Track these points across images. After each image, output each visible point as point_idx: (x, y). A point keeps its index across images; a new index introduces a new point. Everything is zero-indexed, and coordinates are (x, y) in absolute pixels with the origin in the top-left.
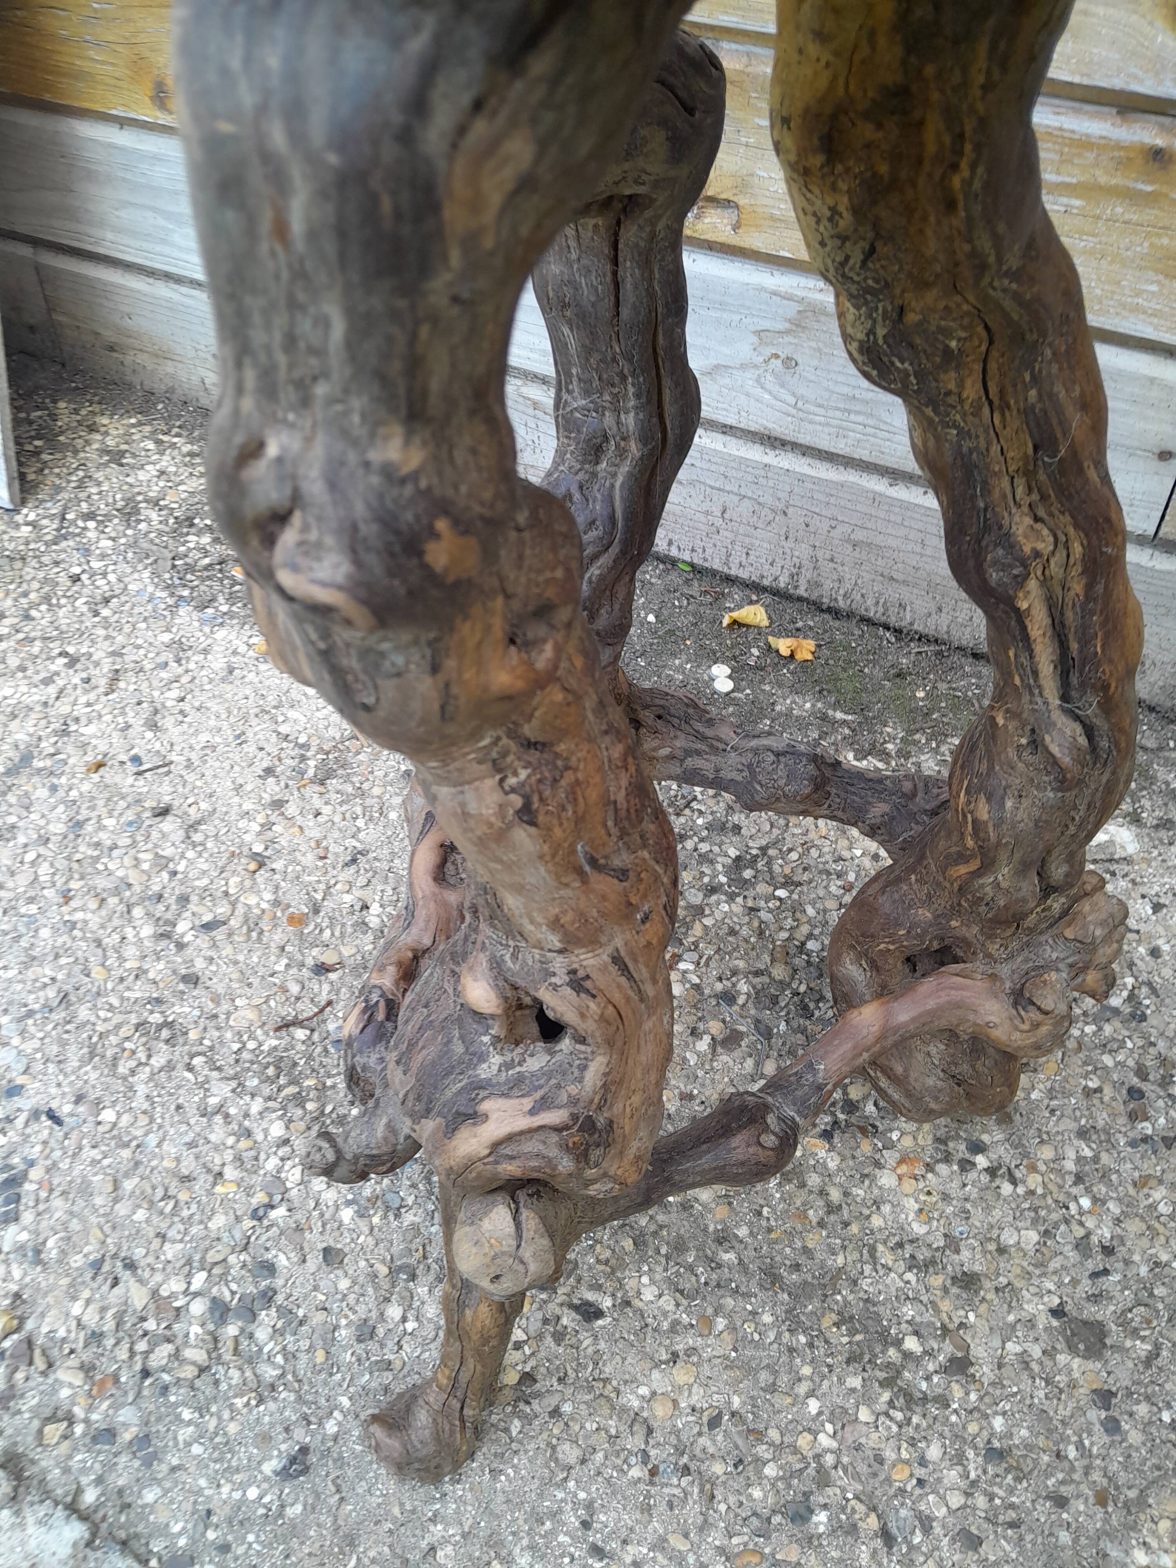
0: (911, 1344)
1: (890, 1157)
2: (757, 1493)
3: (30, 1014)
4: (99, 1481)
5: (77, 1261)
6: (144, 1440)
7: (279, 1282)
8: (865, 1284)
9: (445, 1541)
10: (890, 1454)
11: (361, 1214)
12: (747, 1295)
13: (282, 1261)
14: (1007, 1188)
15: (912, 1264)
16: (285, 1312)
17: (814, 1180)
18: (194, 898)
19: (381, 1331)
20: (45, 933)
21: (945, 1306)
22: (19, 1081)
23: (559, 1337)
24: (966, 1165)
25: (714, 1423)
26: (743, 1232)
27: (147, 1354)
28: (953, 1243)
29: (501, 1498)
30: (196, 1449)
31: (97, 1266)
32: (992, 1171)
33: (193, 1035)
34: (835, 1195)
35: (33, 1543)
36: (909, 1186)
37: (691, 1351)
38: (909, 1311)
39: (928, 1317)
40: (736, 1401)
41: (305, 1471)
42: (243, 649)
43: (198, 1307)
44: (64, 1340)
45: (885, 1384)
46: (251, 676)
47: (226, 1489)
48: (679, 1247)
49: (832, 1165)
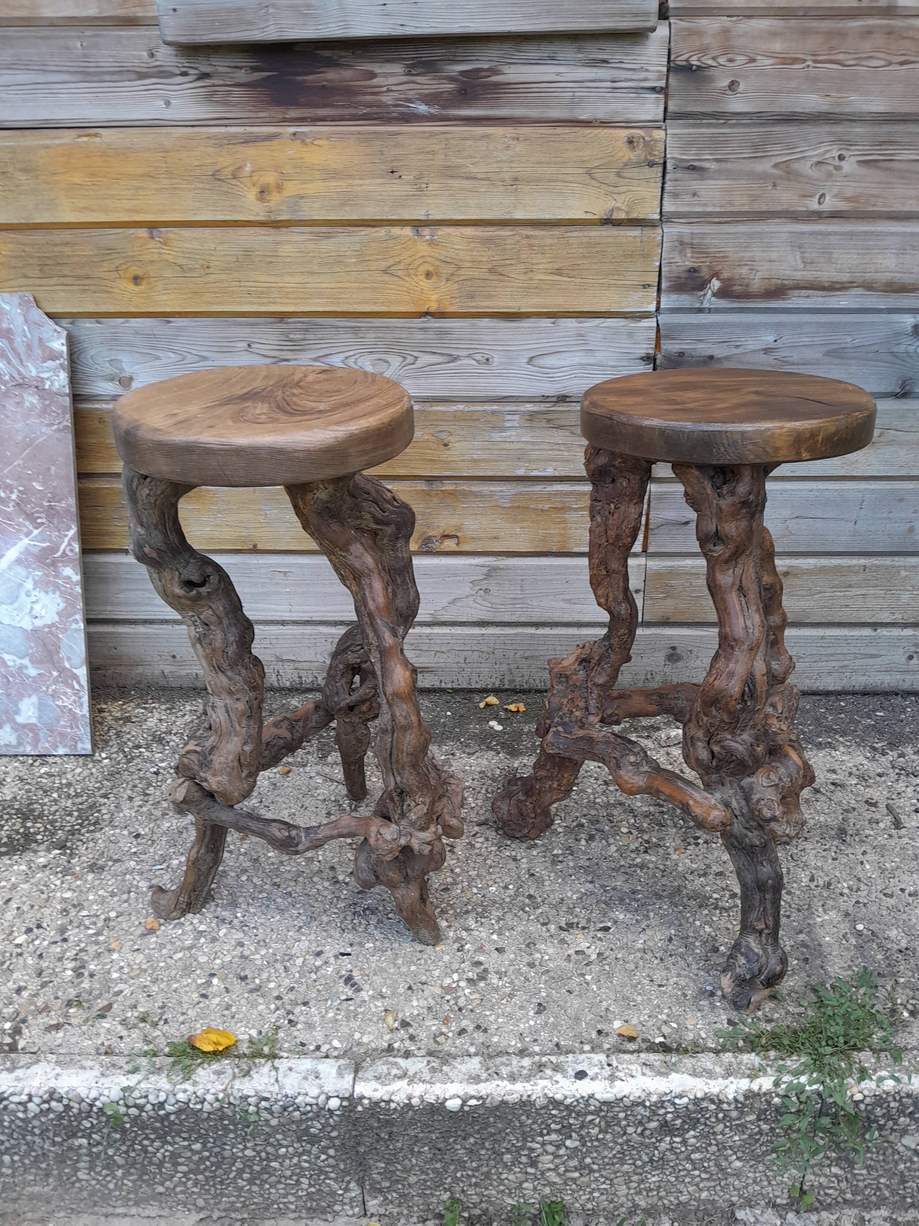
0: (715, 896)
1: (671, 850)
2: (698, 951)
3: (301, 927)
4: (472, 1044)
5: (401, 990)
6: (478, 1027)
7: (486, 966)
8: (689, 886)
9: (610, 1005)
10: (730, 927)
11: (500, 934)
12: (654, 904)
13: (482, 959)
14: (714, 845)
15: (700, 876)
16: (497, 973)
17: (651, 865)
18: (337, 866)
19: (537, 963)
20: (279, 900)
21: (718, 882)
22: (319, 949)
23: (600, 939)
24: (697, 844)
25: (670, 940)
26: (639, 888)
27: (456, 1004)
28: (708, 866)
29: (618, 987)
30: (500, 1020)
31: (410, 988)
32: (706, 842)
33: (380, 908)
34: (661, 867)
35: (464, 1070)
36: (683, 856)
37: (648, 926)
38: (708, 888)
39: (715, 887)
40: (673, 932)
41: (545, 1008)
42: (272, 775)
43: (463, 984)
44: (418, 1015)
45: (716, 908)
46: (286, 784)
47: (522, 1026)
48: (622, 900)
49: (654, 859)
